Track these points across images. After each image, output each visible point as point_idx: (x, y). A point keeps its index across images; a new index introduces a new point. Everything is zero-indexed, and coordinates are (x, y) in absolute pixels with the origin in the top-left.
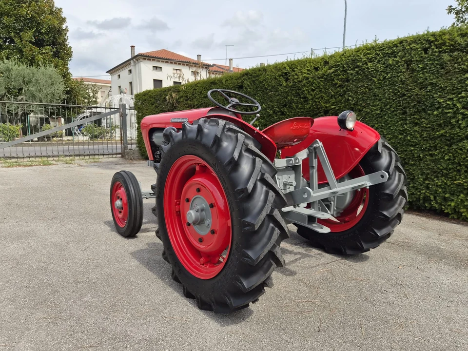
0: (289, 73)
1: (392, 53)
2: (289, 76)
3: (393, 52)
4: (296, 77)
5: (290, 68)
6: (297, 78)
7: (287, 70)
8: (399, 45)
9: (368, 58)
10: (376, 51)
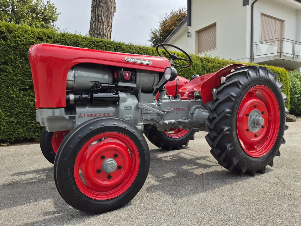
0: (6, 33)
1: (98, 46)
2: (8, 36)
3: (100, 46)
4: (18, 39)
5: (5, 29)
6: (20, 41)
7: (3, 30)
8: (102, 43)
9: (85, 44)
10: (88, 41)
